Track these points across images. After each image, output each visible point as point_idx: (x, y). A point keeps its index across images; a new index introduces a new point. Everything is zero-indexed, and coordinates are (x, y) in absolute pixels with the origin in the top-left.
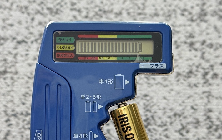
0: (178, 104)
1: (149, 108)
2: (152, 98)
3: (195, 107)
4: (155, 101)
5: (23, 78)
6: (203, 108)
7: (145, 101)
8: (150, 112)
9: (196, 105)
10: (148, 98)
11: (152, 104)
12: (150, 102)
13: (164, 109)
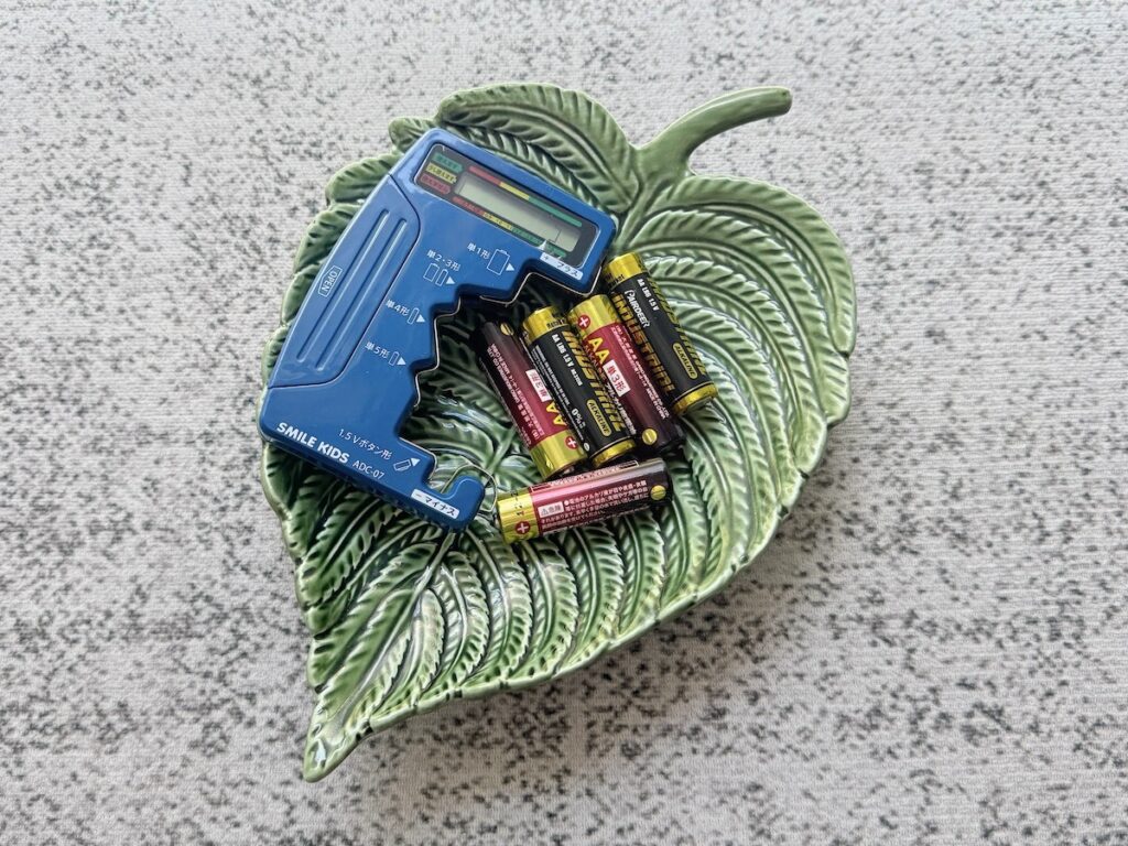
0: (844, 814)
1: (763, 824)
2: (771, 795)
3: (892, 820)
4: (779, 802)
5: (421, 741)
6: (912, 820)
7: (752, 806)
8: (769, 837)
9: (894, 813)
10: (761, 795)
11: (772, 815)
12: (767, 805)
13: (807, 826)
